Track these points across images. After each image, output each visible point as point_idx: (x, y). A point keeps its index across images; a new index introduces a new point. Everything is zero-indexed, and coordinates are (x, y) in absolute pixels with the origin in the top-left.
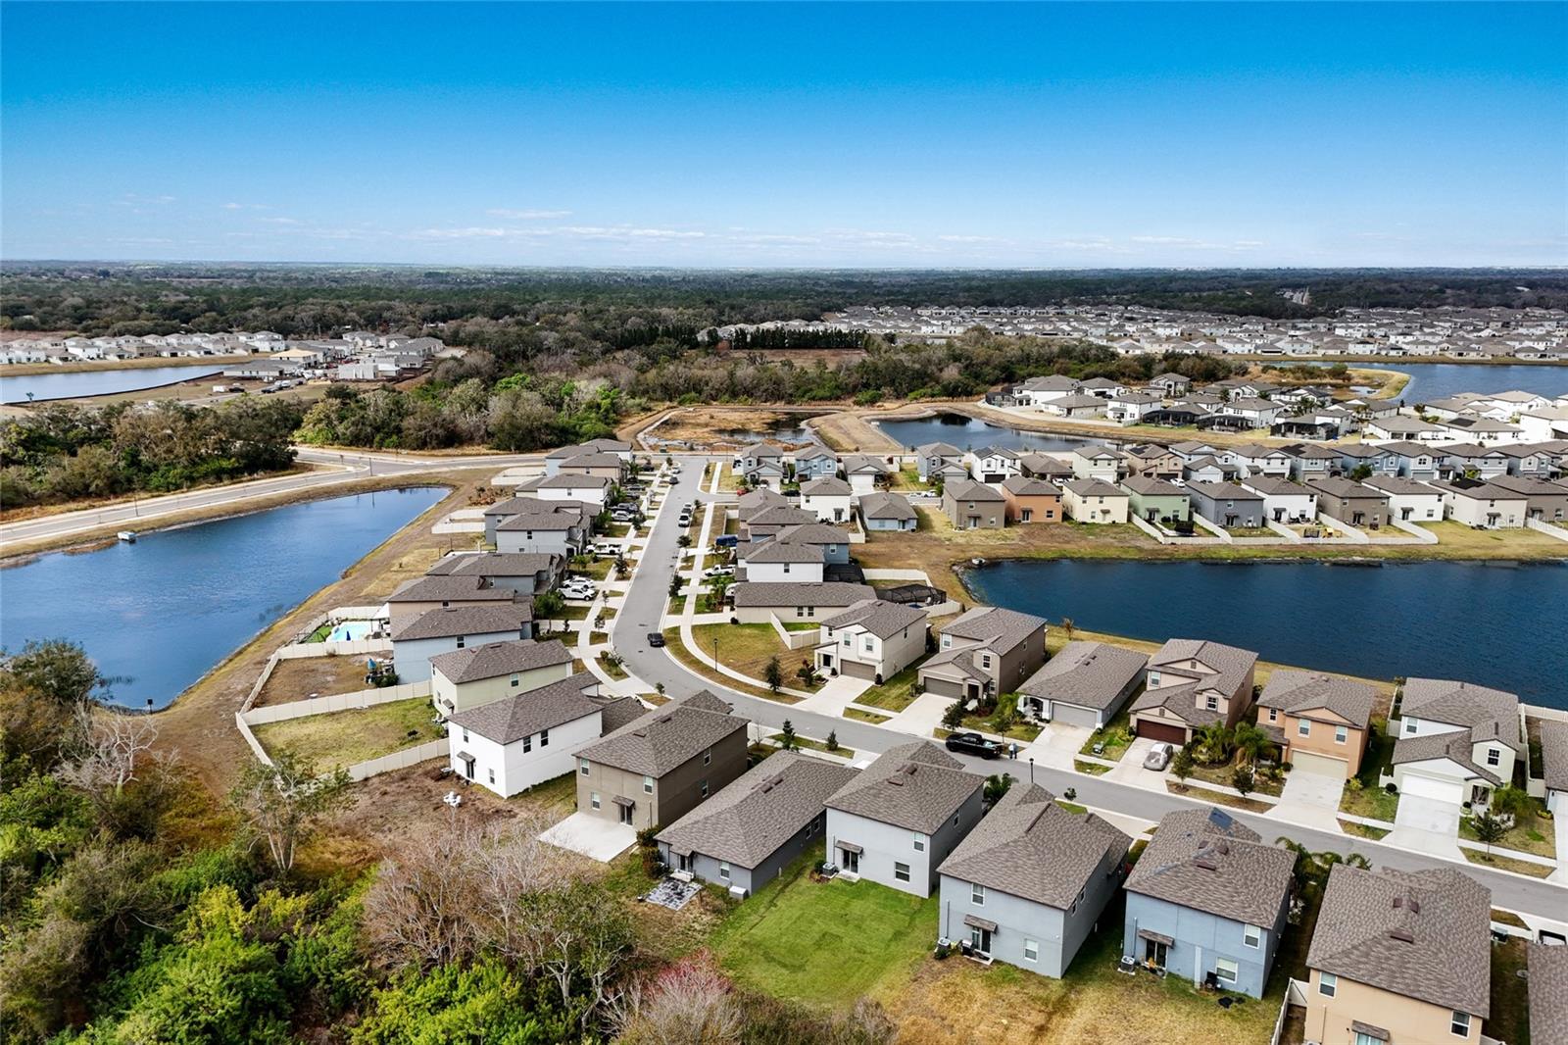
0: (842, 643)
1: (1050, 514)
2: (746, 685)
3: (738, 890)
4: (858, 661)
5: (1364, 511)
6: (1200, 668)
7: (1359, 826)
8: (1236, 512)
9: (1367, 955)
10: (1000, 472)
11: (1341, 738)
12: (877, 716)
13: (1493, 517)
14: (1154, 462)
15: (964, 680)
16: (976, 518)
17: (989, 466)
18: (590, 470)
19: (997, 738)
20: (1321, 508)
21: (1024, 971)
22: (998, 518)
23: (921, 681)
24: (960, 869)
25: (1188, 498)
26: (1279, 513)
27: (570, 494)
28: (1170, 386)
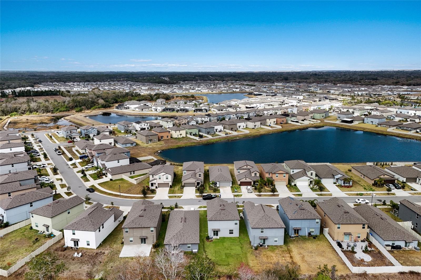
0: (158, 179)
1: (168, 137)
2: (133, 197)
3: (196, 251)
4: (164, 183)
5: (233, 127)
6: (249, 167)
7: (297, 194)
8: (209, 131)
9: (343, 218)
10: (144, 127)
11: (284, 176)
12: (178, 196)
13: (255, 126)
14: (181, 121)
15: (196, 181)
16: (151, 140)
17: (141, 126)
18: (10, 141)
19: (214, 194)
20: (224, 128)
21: (275, 246)
22: (156, 140)
23: (183, 184)
24: (256, 225)
25: (198, 129)
26: (216, 130)
27: (11, 150)
28: (162, 102)
